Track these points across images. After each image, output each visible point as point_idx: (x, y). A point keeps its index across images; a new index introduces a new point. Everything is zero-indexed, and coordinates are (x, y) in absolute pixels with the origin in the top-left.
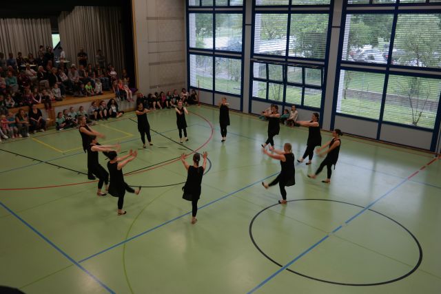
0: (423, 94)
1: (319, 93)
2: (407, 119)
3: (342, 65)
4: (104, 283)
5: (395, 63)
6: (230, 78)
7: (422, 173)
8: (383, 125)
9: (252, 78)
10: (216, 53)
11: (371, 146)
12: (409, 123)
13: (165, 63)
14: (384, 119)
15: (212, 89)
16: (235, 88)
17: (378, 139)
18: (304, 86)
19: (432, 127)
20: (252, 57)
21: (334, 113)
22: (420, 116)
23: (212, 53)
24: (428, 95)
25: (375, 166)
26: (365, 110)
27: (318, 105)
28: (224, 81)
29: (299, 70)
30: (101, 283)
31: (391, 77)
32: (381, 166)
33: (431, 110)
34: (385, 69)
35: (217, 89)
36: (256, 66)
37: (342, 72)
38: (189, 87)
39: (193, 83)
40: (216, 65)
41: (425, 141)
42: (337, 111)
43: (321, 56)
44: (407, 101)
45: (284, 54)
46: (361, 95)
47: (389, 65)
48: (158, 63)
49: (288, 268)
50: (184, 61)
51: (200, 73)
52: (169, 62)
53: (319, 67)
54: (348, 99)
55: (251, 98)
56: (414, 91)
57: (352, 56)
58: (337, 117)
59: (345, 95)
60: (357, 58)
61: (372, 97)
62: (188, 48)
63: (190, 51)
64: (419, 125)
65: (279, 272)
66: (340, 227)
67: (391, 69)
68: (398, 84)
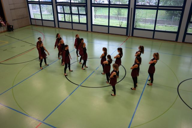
0: (122, 15)
1: (85, 17)
2: (117, 25)
3: (93, 5)
4: (6, 105)
5: (111, 3)
6: (48, 14)
7: (124, 44)
8: (110, 28)
9: (58, 13)
10: (40, 3)
11: (106, 36)
12: (119, 26)
13: (17, 8)
14: (110, 25)
15: (41, 19)
16: (51, 18)
17: (108, 33)
18: (79, 14)
19: (126, 27)
20: (56, 4)
21: (92, 25)
22: (122, 23)
23: (38, 3)
24: (124, 15)
25: (108, 43)
26: (103, 22)
27: (85, 22)
28: (46, 15)
29: (76, 8)
30: (5, 106)
31: (111, 9)
32: (110, 43)
33: (125, 20)
34: (108, 6)
35: (43, 19)
36: (59, 7)
37: (93, 8)
38: (31, 19)
39: (32, 17)
40: (41, 8)
41: (124, 32)
42: (93, 24)
43: (84, 2)
44: (117, 18)
45: (69, 2)
46: (101, 17)
47: (109, 4)
48: (14, 9)
49: (81, 85)
50: (26, 7)
51: (35, 12)
52: (20, 8)
53: (84, 6)
54: (96, 19)
55: (59, 21)
56: (119, 14)
57: (96, 1)
58: (93, 26)
59: (95, 17)
60: (98, 2)
61: (105, 17)
62: (28, 1)
63: (28, 2)
64: (122, 26)
65: (78, 87)
66: (98, 67)
67: (110, 6)
68: (113, 11)
